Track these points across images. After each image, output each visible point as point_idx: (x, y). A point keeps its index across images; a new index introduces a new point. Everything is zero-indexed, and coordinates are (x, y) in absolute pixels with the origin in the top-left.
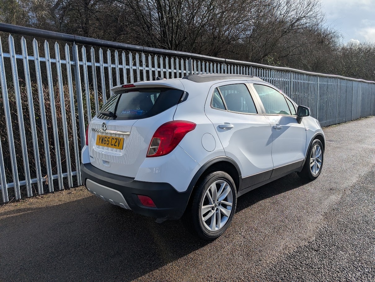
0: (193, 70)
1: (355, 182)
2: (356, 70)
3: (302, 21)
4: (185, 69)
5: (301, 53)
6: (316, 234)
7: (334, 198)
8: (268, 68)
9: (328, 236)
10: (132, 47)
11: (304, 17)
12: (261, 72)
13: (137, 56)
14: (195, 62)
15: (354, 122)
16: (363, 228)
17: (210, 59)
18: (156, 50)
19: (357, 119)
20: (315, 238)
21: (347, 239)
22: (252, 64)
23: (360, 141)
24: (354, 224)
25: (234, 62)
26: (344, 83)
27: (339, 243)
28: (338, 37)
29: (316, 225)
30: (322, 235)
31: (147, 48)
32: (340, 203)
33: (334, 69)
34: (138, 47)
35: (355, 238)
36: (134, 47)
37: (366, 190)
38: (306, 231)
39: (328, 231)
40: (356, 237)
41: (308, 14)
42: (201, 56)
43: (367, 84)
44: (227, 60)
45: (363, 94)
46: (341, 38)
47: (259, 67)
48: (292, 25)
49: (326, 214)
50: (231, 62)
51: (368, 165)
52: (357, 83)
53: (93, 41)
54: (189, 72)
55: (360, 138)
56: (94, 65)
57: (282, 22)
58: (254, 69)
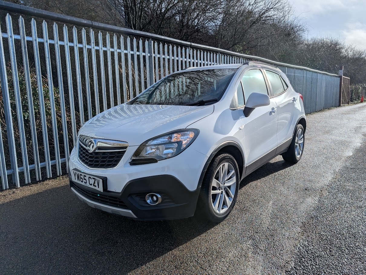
0: (154, 53)
1: (331, 179)
2: (320, 63)
3: (270, 13)
4: (144, 51)
5: (268, 44)
6: (294, 256)
7: (311, 201)
8: (237, 56)
9: (310, 260)
10: (77, 20)
11: (272, 8)
12: (229, 59)
13: (84, 32)
14: (156, 44)
15: (319, 113)
16: (351, 246)
17: (174, 41)
18: (108, 27)
19: (320, 111)
20: (294, 264)
21: (335, 264)
22: (220, 51)
23: (327, 132)
24: (339, 239)
25: (201, 47)
26: (309, 75)
27: (326, 272)
28: (303, 30)
29: (292, 242)
30: (303, 259)
31: (96, 24)
32: (318, 209)
33: (299, 62)
34: (85, 22)
35: (344, 261)
36: (79, 21)
37: (344, 190)
38: (282, 252)
39: (309, 252)
40: (346, 260)
41: (276, 6)
42: (163, 37)
43: (330, 77)
44: (193, 44)
45: (326, 86)
46: (307, 31)
47: (227, 54)
48: (260, 16)
49: (304, 224)
50: (197, 46)
51: (341, 159)
52: (321, 75)
53: (22, 8)
54: (149, 55)
55: (327, 129)
56: (24, 39)
57: (250, 13)
58: (222, 55)
